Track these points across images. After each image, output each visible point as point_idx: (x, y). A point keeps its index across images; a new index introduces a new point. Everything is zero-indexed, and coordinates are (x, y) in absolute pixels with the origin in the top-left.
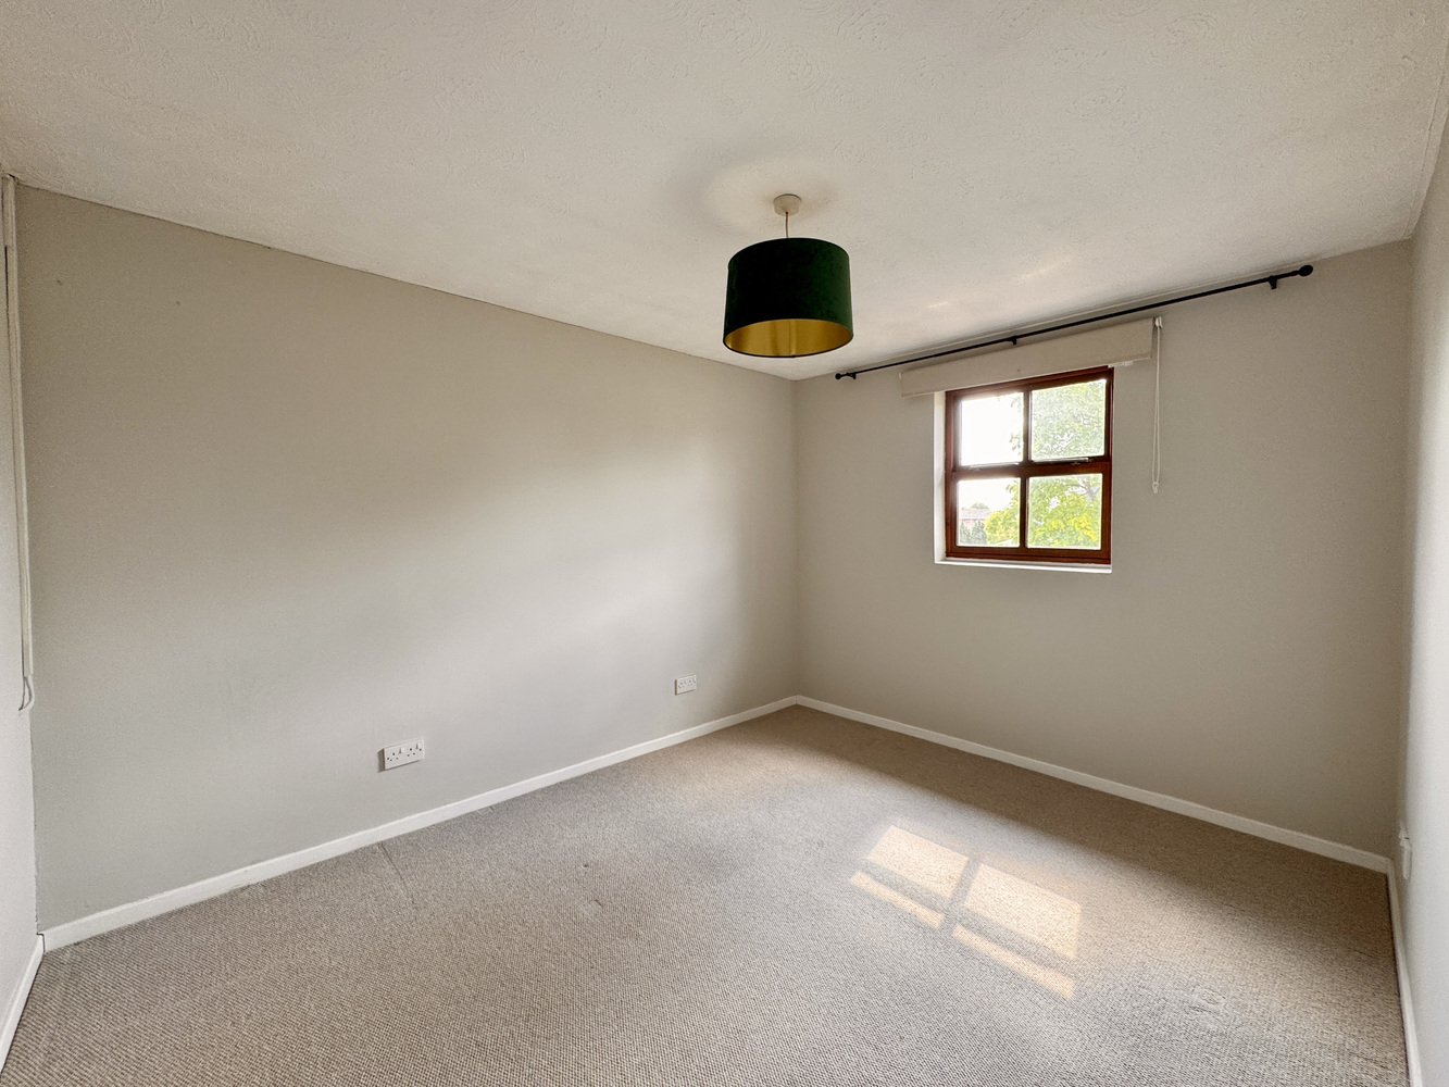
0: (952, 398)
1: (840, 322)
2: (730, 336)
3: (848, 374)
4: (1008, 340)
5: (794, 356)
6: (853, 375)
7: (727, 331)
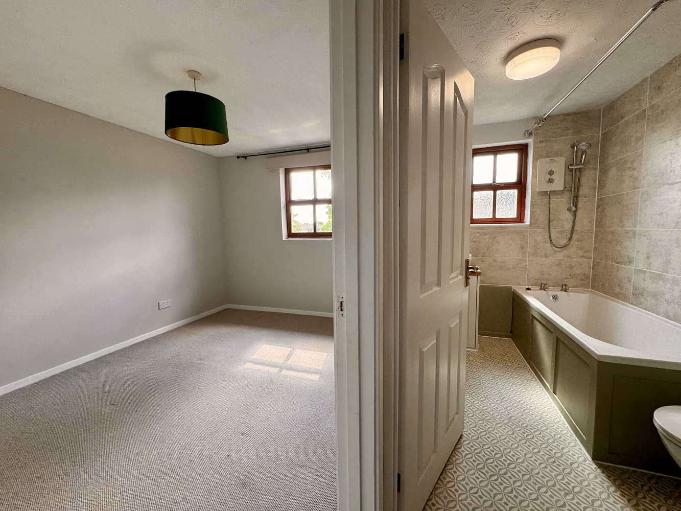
0: (287, 171)
1: (222, 133)
2: (169, 131)
3: (242, 157)
4: (306, 149)
5: (204, 145)
6: (245, 157)
7: (167, 128)
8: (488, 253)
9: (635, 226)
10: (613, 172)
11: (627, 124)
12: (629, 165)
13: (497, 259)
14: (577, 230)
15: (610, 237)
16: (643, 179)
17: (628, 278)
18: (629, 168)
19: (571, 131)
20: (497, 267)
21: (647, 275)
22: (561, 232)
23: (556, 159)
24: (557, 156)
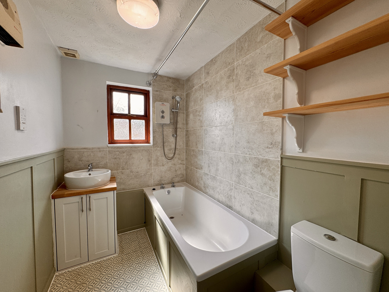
8: (126, 166)
9: (202, 148)
10: (191, 116)
11: (196, 90)
12: (198, 113)
13: (133, 171)
14: (178, 148)
15: (192, 153)
16: (204, 122)
17: (201, 177)
18: (198, 115)
19: (171, 89)
20: (133, 176)
21: (209, 176)
22: (170, 150)
23: (165, 103)
24: (166, 102)
